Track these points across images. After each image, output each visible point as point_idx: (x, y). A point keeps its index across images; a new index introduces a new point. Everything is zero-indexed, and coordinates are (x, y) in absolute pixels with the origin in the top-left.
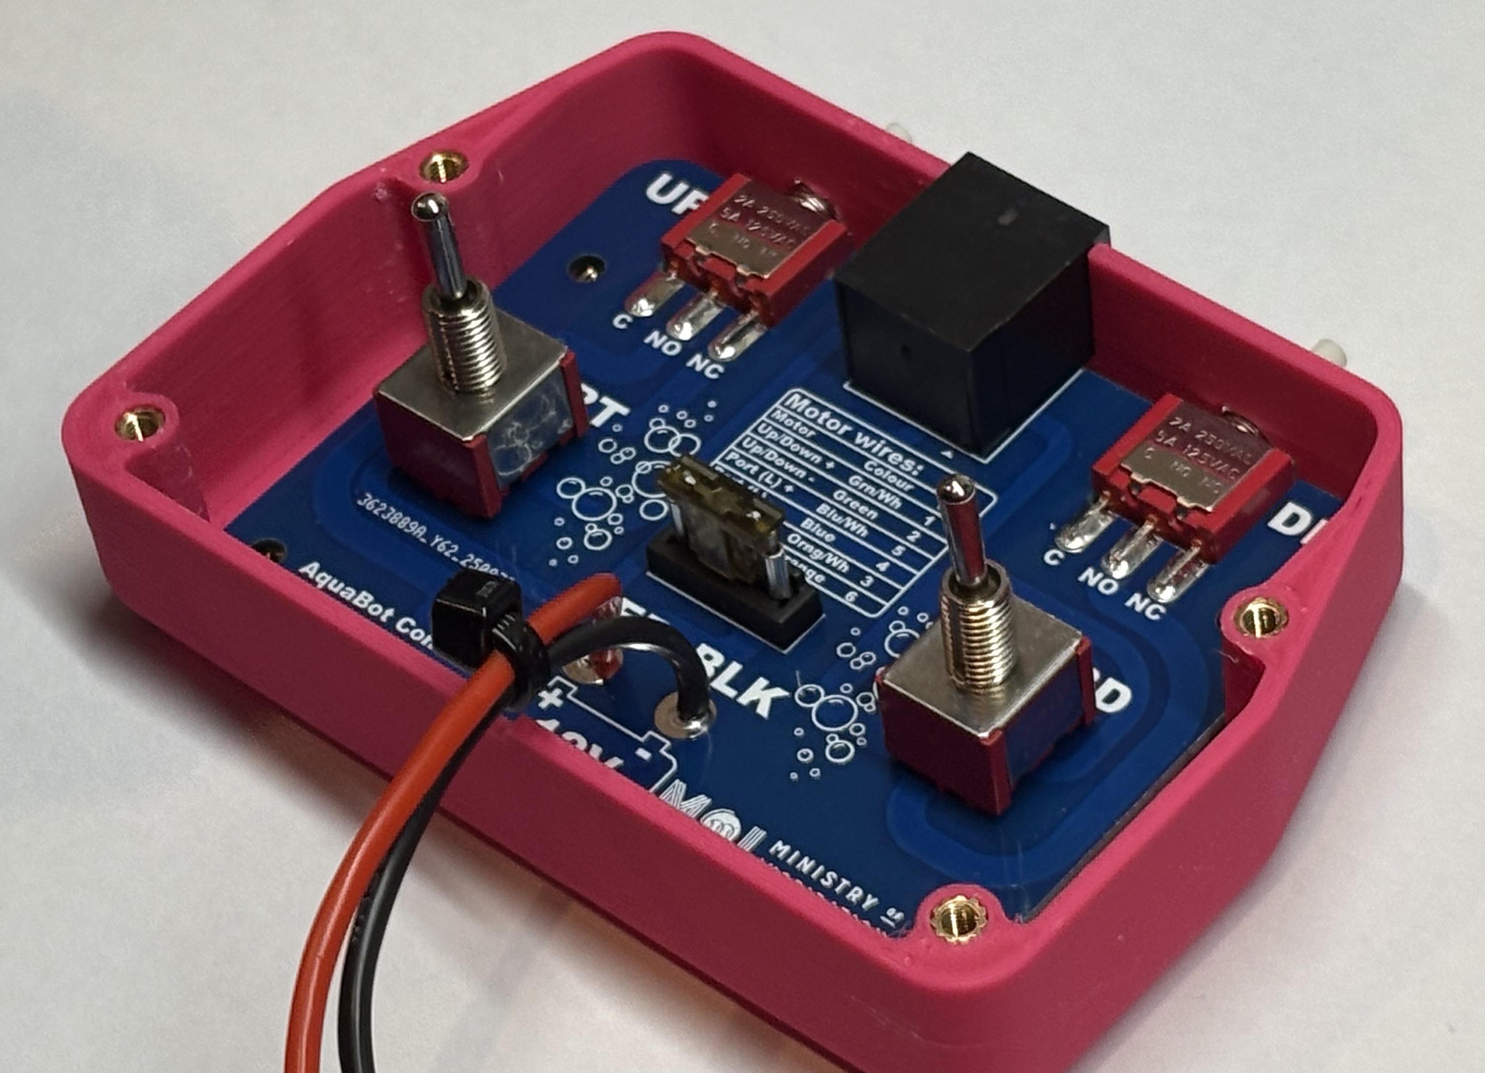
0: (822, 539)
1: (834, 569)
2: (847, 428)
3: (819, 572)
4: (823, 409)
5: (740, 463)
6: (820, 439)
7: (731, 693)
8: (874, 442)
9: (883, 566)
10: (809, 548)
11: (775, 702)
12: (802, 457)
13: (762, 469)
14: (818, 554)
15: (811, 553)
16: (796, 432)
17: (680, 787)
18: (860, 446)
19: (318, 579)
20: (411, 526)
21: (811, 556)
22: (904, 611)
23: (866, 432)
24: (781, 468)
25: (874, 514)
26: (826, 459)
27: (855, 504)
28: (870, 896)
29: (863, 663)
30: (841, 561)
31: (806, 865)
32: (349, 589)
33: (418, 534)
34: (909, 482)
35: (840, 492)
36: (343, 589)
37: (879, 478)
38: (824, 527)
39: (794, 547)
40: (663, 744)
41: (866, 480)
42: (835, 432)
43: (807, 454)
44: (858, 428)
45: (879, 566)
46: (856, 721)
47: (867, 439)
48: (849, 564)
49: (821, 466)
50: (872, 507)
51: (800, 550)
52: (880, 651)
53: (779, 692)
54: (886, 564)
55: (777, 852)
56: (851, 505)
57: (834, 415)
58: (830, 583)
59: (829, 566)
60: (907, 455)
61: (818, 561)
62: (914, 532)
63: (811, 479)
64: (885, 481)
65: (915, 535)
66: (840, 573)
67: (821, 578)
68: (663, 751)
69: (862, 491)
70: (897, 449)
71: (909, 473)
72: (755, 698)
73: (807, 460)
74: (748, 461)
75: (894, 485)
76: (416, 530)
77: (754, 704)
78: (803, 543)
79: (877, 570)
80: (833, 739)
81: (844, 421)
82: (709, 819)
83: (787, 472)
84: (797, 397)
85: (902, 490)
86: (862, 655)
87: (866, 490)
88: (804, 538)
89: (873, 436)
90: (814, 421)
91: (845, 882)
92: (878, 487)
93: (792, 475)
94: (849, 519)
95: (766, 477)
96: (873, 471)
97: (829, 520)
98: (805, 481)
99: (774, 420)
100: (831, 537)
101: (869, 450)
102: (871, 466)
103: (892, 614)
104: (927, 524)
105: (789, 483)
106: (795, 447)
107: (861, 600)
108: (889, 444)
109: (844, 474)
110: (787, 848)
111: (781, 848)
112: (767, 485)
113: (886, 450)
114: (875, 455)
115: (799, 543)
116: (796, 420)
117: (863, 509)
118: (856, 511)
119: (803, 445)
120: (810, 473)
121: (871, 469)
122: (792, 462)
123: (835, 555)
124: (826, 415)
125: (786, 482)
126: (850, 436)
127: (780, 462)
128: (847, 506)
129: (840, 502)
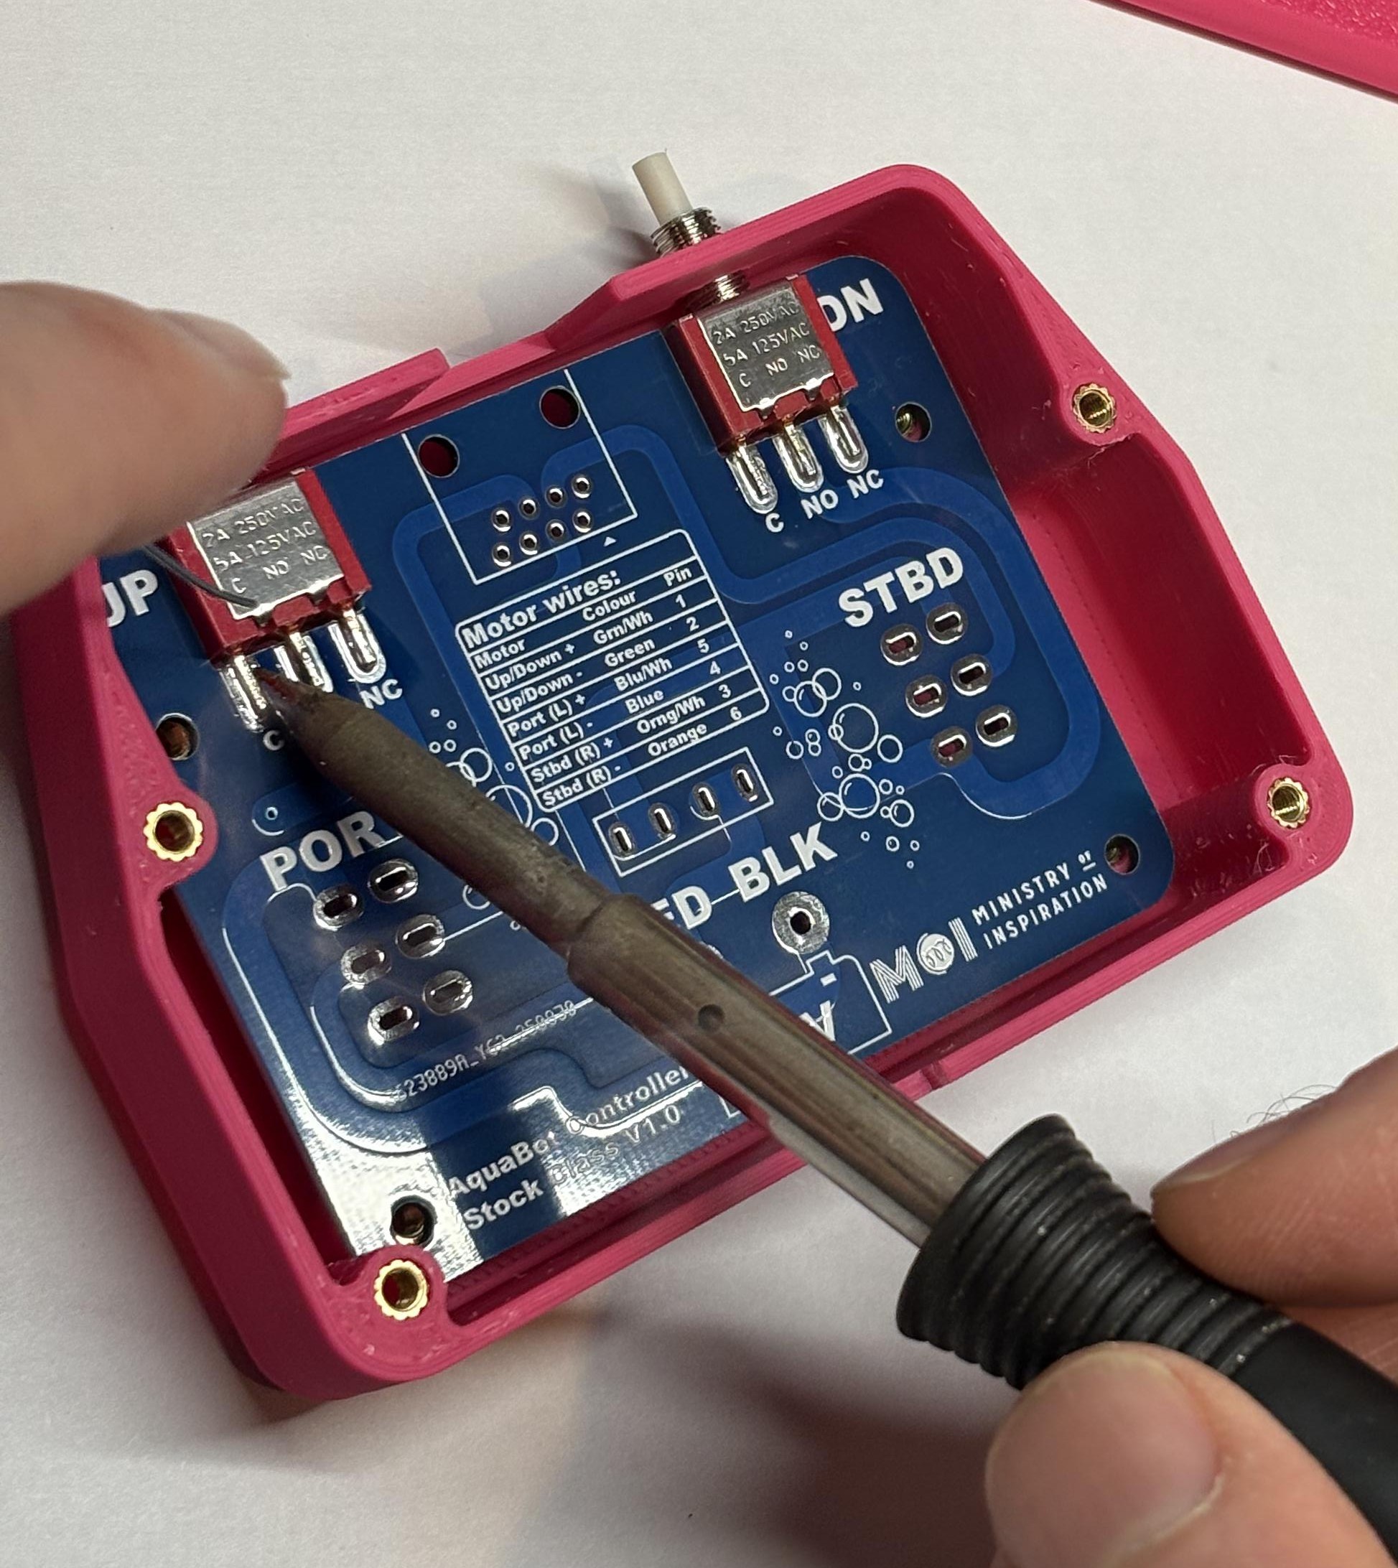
0: (657, 703)
1: (697, 712)
2: (531, 610)
3: (694, 725)
4: (495, 617)
5: (527, 726)
6: (532, 640)
7: (795, 871)
8: (562, 596)
9: (715, 669)
10: (661, 719)
11: (822, 838)
12: (547, 668)
13: (544, 710)
14: (673, 716)
15: (669, 721)
16: (512, 657)
17: (878, 967)
18: (559, 611)
19: (474, 1186)
20: (450, 1067)
21: (672, 723)
22: (774, 679)
23: (548, 595)
24: (551, 694)
25: (649, 644)
26: (560, 648)
27: (629, 653)
28: (1059, 868)
29: (817, 743)
30: (691, 702)
31: (1005, 902)
32: (501, 1161)
33: (463, 1065)
34: (627, 592)
35: (607, 657)
36: (499, 1167)
37: (607, 615)
38: (644, 693)
39: (652, 732)
40: (826, 957)
41: (605, 627)
42: (530, 623)
43: (543, 662)
44: (536, 600)
45: (712, 672)
46: (877, 784)
47: (554, 599)
48: (697, 695)
49: (567, 657)
50: (640, 640)
51: (659, 729)
52: (811, 723)
53: (814, 830)
54: (714, 664)
55: (983, 919)
56: (628, 656)
57: (510, 611)
58: (712, 723)
59: (690, 714)
60: (593, 576)
61: (680, 721)
62: (688, 621)
63: (579, 674)
64: (613, 612)
65: (691, 622)
66: (702, 710)
67: (702, 728)
68: (834, 962)
69: (615, 639)
70: (582, 580)
71: (614, 587)
72: (811, 854)
73: (553, 666)
74: (528, 717)
75: (622, 608)
76: (456, 1063)
77: (816, 856)
78: (652, 722)
79: (716, 676)
80: (886, 812)
81: (522, 606)
82: (925, 959)
83: (558, 692)
84: (466, 632)
85: (632, 604)
86: (807, 740)
87: (617, 635)
88: (648, 718)
89: (556, 591)
90: (506, 633)
91: (1037, 880)
92: (619, 621)
93: (564, 689)
94: (644, 667)
95: (555, 713)
96: (596, 616)
97: (636, 685)
98: (577, 682)
99: (484, 669)
100: (659, 695)
101: (568, 606)
102: (589, 614)
103: (774, 691)
104: (683, 605)
105: (574, 695)
106: (532, 666)
107: (745, 707)
108: (571, 584)
109: (585, 643)
110: (982, 909)
111: (979, 914)
112: (566, 717)
113: (577, 590)
114: (577, 604)
115: (650, 725)
116: (498, 648)
117: (639, 649)
118: (638, 657)
119: (532, 659)
120: (571, 671)
121: (593, 617)
122: (549, 679)
123: (681, 702)
124: (504, 619)
125: (571, 698)
126: (543, 614)
127: (542, 690)
128: (627, 661)
129: (620, 665)
